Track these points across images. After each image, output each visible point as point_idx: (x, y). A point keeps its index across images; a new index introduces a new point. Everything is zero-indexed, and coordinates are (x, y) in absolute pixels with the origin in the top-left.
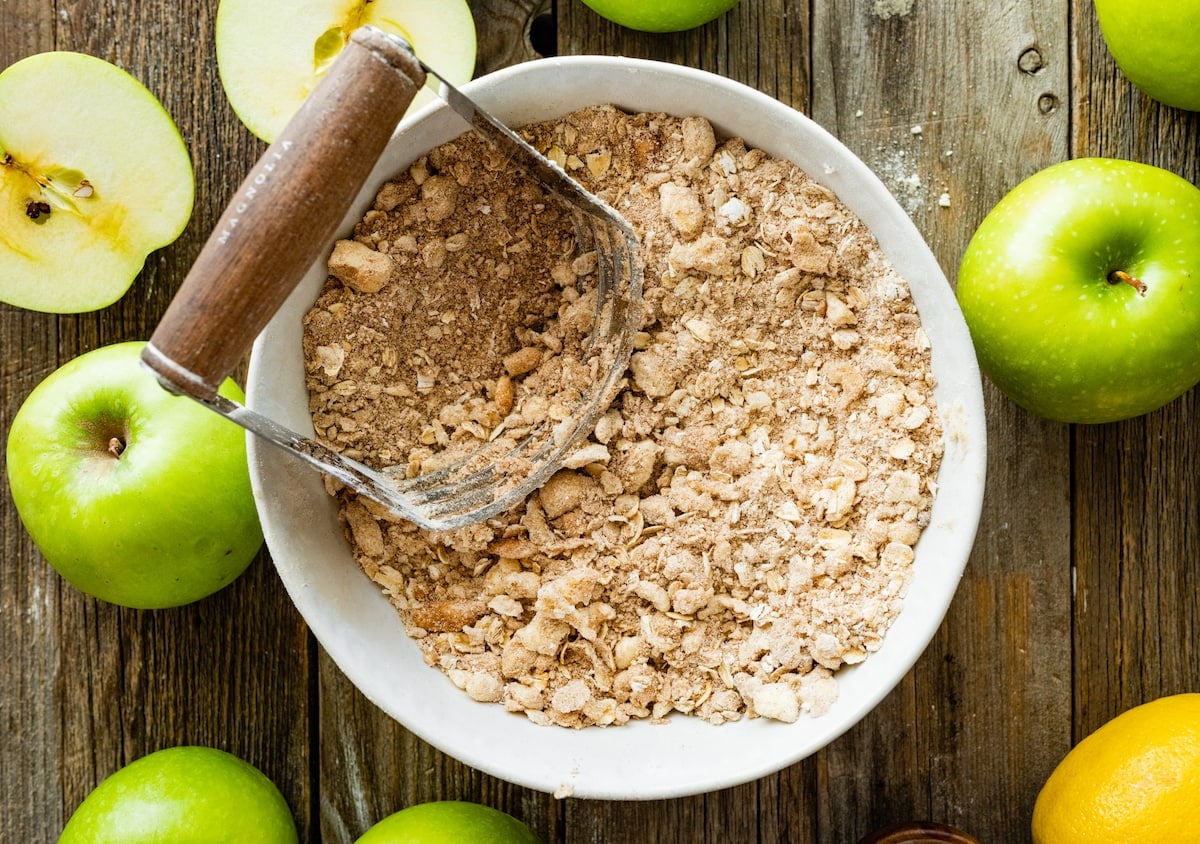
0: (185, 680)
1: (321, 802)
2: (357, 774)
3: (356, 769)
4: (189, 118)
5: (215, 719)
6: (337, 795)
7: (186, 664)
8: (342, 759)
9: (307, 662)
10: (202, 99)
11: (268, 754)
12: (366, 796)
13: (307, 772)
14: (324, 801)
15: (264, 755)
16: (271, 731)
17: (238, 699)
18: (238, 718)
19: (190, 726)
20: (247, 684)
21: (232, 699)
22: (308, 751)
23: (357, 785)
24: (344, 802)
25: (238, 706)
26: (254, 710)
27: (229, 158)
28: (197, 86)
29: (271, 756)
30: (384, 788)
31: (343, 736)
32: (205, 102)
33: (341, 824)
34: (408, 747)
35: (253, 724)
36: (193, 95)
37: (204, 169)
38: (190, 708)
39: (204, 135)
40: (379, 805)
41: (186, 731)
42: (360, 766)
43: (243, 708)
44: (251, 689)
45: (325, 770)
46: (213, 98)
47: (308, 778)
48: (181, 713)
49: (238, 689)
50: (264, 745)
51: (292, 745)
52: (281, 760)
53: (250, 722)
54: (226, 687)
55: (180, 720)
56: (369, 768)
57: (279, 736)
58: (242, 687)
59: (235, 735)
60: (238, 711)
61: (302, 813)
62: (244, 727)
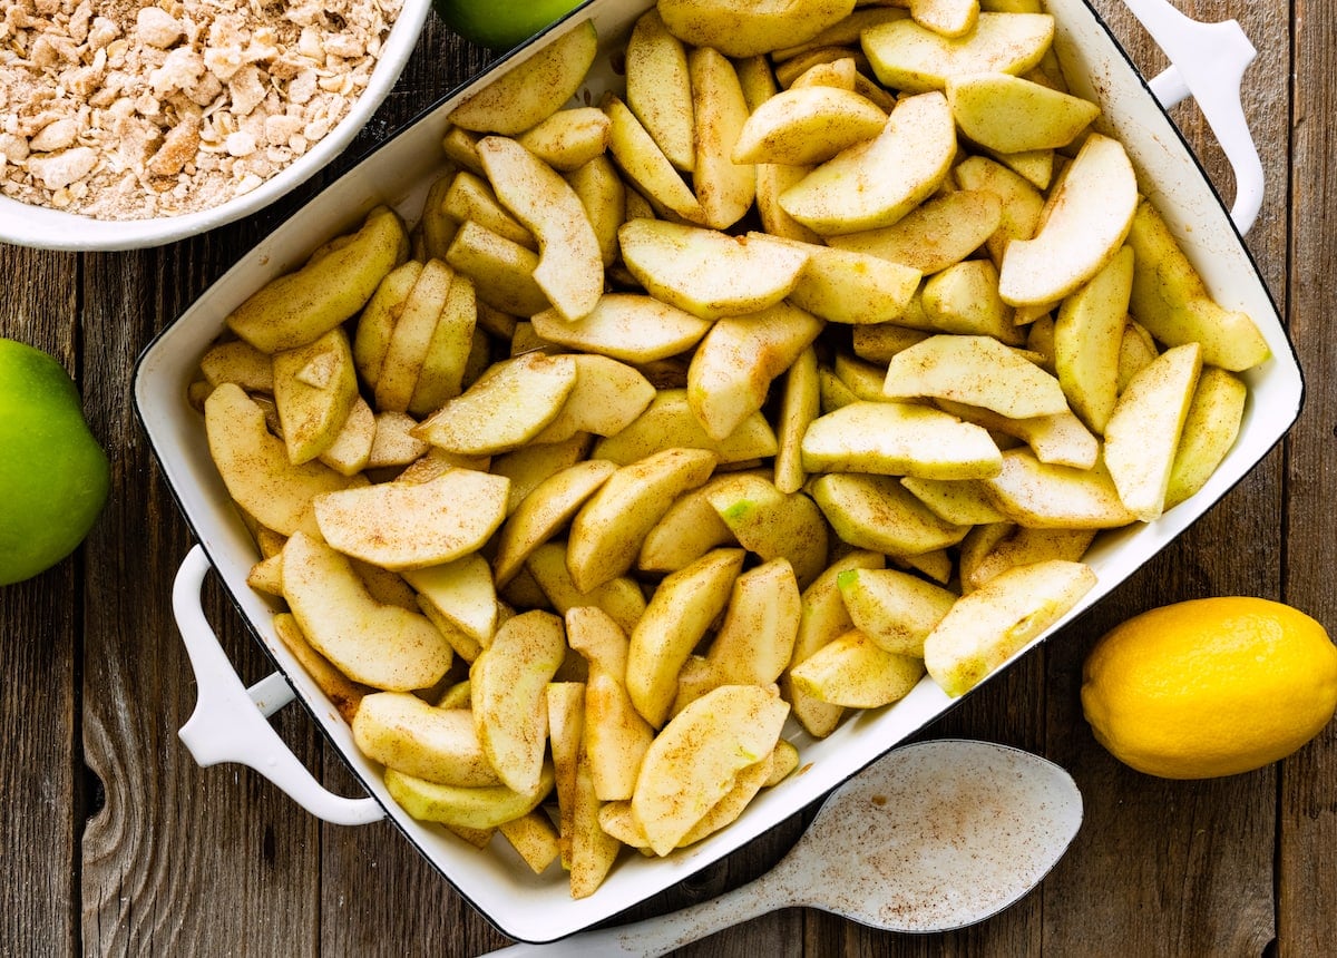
1: (84, 712)
2: (120, 685)
3: (120, 680)
6: (101, 706)
8: (106, 671)
9: (72, 575)
11: (32, 664)
12: (128, 706)
13: (71, 682)
14: (87, 710)
15: (29, 667)
16: (36, 641)
20: (13, 597)
22: (72, 662)
23: (120, 696)
24: (107, 711)
26: (20, 621)
29: (35, 667)
30: (146, 699)
31: (108, 648)
33: (104, 734)
34: (170, 660)
35: (18, 635)
40: (141, 715)
42: (123, 677)
44: (17, 601)
45: (89, 681)
47: (71, 688)
50: (28, 657)
51: (56, 656)
52: (45, 670)
53: (14, 632)
56: (132, 679)
57: (44, 646)
61: (65, 723)
62: (9, 640)
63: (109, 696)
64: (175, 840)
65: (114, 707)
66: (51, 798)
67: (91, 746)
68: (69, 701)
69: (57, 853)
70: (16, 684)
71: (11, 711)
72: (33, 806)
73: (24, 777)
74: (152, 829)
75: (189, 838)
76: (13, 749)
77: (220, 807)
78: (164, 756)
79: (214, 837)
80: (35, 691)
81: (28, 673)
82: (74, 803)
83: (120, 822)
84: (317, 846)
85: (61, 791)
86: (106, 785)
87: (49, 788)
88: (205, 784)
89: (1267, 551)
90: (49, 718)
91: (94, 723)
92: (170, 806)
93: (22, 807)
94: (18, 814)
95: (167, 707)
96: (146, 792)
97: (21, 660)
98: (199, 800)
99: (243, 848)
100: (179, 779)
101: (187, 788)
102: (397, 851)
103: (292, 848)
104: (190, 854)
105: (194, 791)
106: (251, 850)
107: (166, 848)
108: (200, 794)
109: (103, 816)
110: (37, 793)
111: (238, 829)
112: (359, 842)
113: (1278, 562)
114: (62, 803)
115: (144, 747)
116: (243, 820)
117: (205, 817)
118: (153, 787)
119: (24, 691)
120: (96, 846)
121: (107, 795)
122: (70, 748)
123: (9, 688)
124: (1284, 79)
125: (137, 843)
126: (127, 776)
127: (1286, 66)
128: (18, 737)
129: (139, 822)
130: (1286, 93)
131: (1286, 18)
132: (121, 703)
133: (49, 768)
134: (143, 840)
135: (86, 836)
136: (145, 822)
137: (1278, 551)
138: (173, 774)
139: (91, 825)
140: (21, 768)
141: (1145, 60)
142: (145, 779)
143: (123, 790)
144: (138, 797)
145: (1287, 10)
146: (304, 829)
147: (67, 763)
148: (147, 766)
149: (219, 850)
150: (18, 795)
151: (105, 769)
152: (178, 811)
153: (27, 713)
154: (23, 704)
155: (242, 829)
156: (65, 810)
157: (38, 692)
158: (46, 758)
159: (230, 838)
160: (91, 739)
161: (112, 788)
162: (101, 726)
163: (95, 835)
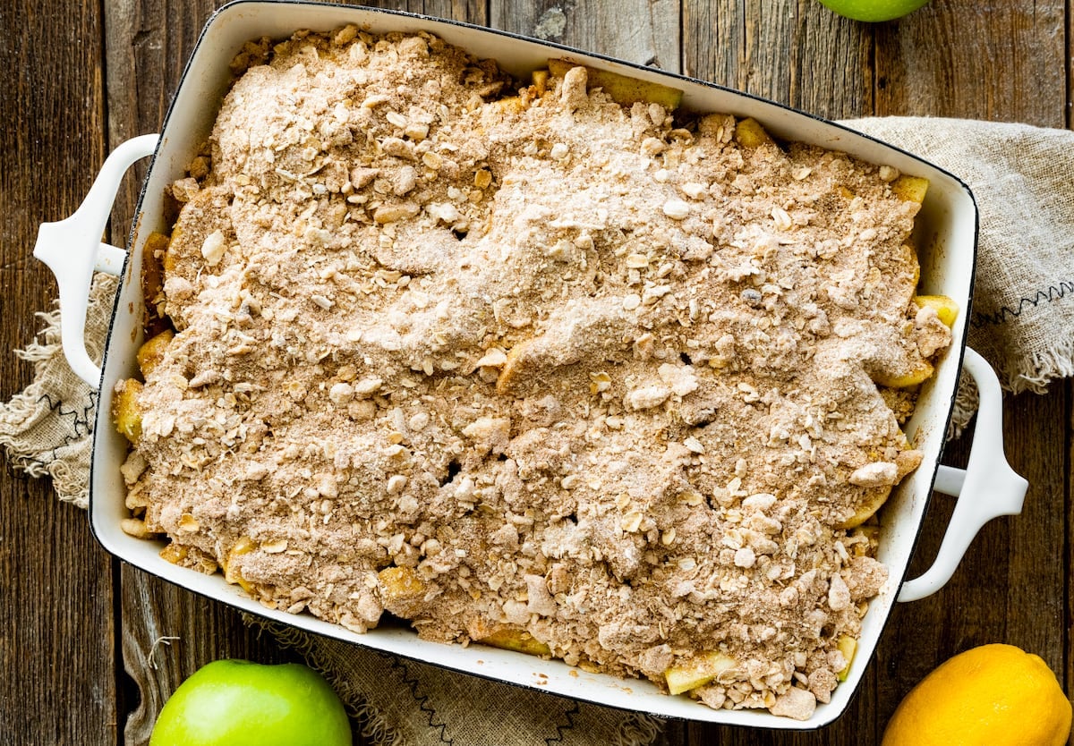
0: (18, 540)
1: (123, 632)
2: (150, 611)
3: (149, 607)
4: (15, 113)
5: (41, 571)
6: (135, 627)
7: (18, 529)
8: (139, 600)
10: (24, 98)
11: (81, 596)
12: (156, 628)
13: (112, 609)
14: (125, 631)
15: (79, 597)
16: (84, 579)
17: (58, 556)
18: (59, 570)
19: (21, 576)
20: (65, 544)
21: (53, 555)
22: (112, 594)
23: (150, 619)
24: (140, 632)
25: (58, 560)
26: (71, 563)
27: (46, 143)
28: (21, 88)
29: (84, 599)
30: (170, 621)
31: (139, 582)
32: (27, 100)
33: (139, 649)
35: (70, 574)
36: (17, 95)
37: (27, 152)
38: (21, 562)
39: (26, 126)
41: (18, 580)
42: (152, 605)
43: (61, 563)
44: (68, 547)
45: (126, 608)
46: (33, 97)
47: (112, 615)
48: (15, 566)
49: (58, 547)
50: (78, 590)
51: (100, 590)
52: (92, 600)
53: (67, 572)
54: (49, 546)
55: (14, 571)
56: (159, 606)
57: (90, 582)
58: (61, 546)
59: (56, 582)
60: (58, 564)
61: (108, 641)
62: (63, 577)
63: (142, 620)
65: (146, 629)
66: (99, 699)
67: (129, 658)
68: (111, 625)
69: (105, 741)
70: (69, 611)
71: (67, 633)
72: (86, 704)
73: (77, 683)
76: (69, 662)
78: (185, 666)
80: (84, 616)
81: (78, 604)
82: (117, 703)
85: (106, 694)
86: (141, 688)
87: (98, 692)
89: (1053, 487)
90: (97, 636)
91: (130, 640)
93: (77, 707)
94: (75, 712)
97: (73, 594)
109: (140, 712)
110: (88, 696)
113: (1062, 495)
114: (107, 703)
115: (170, 658)
119: (76, 617)
120: (135, 736)
121: (143, 696)
122: (112, 660)
123: (64, 615)
124: (1062, 107)
126: (157, 681)
127: (1063, 96)
128: (72, 653)
130: (1063, 119)
131: (1063, 58)
132: (152, 626)
133: (97, 677)
135: (127, 728)
137: (1062, 486)
139: (131, 718)
140: (76, 676)
141: (948, 96)
143: (154, 692)
145: (1063, 51)
147: (110, 671)
148: (173, 673)
150: (74, 697)
151: (140, 675)
153: (78, 634)
154: (76, 626)
156: (110, 708)
157: (87, 618)
158: (95, 668)
160: (129, 653)
161: (146, 691)
162: (136, 643)
163: (135, 728)
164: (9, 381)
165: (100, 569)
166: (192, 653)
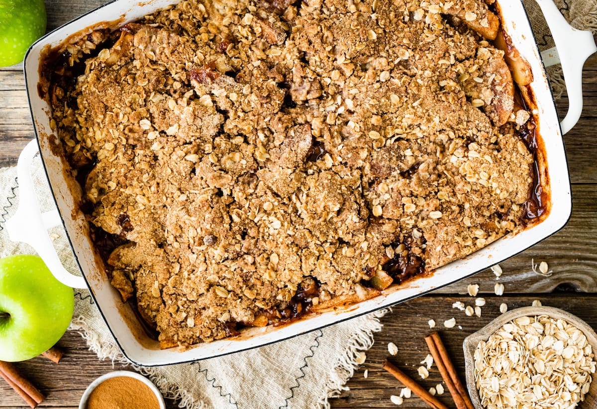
63: (521, 281)
64: (587, 250)
65: (527, 279)
67: (545, 290)
68: (524, 299)
74: (583, 261)
75: (587, 244)
77: (572, 230)
78: (549, 256)
79: (586, 233)
82: (571, 296)
83: (579, 276)
84: (591, 186)
86: (562, 282)
88: (562, 237)
91: (533, 288)
92: (572, 253)
95: (526, 254)
96: (566, 264)
98: (569, 240)
99: (592, 220)
100: (559, 249)
101: (564, 245)
102: (594, 148)
103: (592, 197)
104: (594, 244)
105: (565, 242)
106: (593, 216)
107: (591, 255)
108: (567, 239)
109: (576, 283)
111: (582, 222)
112: (589, 166)
116: (579, 220)
117: (577, 237)
118: (564, 261)
120: (590, 286)
121: (567, 281)
122: (545, 299)
125: (589, 268)
126: (558, 273)
129: (579, 267)
132: (524, 276)
134: (588, 265)
135: (586, 291)
136: (579, 264)
138: (557, 252)
139: (580, 288)
142: (560, 264)
143: (565, 274)
144: (568, 268)
146: (584, 191)
147: (552, 300)
149: (593, 230)
151: (554, 283)
152: (575, 249)
155: (583, 220)
156: (574, 301)
159: (587, 226)
160: (541, 288)
161: (564, 279)
162: (535, 284)
163: (586, 287)
164: (378, 355)
165: (491, 304)
166: (542, 252)
